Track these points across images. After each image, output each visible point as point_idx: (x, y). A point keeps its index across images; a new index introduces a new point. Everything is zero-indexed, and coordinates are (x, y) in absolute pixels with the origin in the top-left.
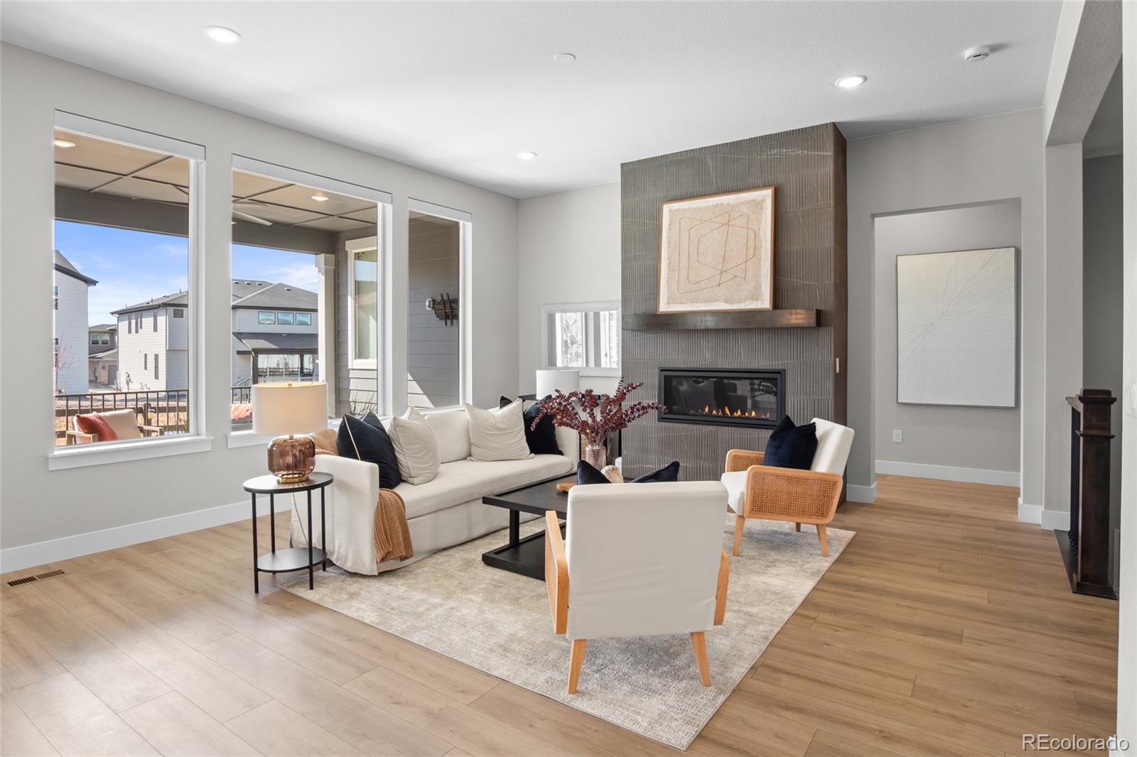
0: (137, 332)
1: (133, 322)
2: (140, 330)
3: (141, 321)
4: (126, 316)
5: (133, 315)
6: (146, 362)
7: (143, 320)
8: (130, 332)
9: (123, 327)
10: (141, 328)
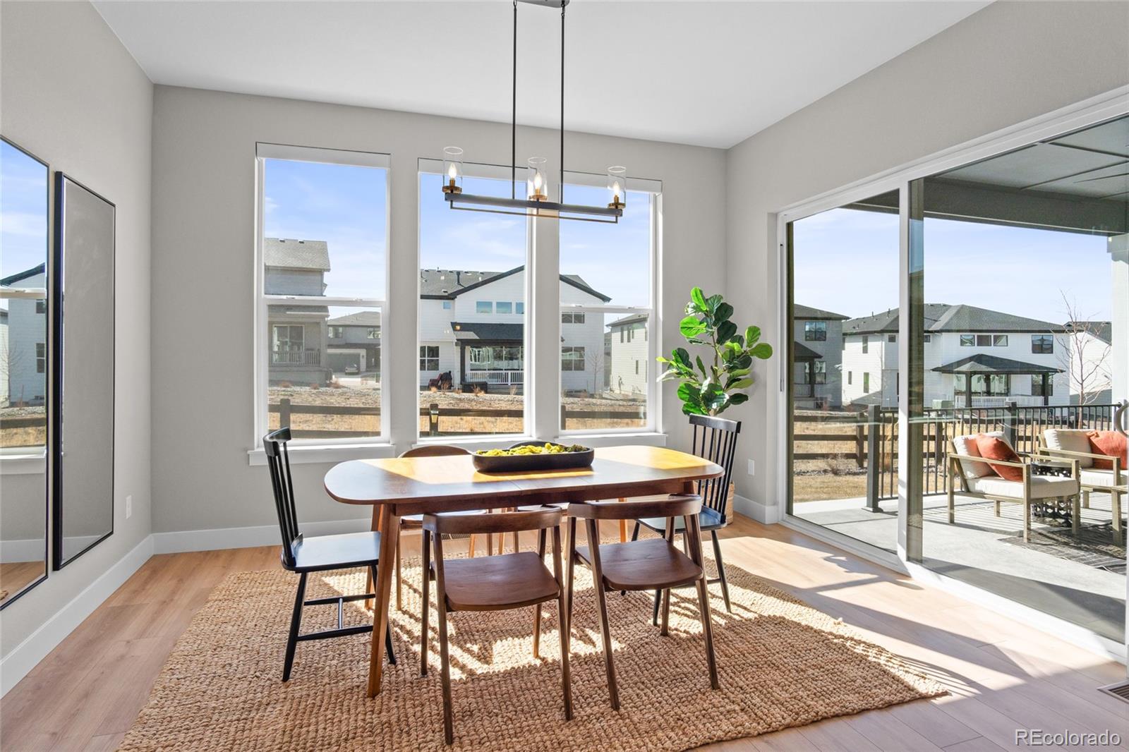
0: (629, 341)
1: (626, 333)
2: (632, 340)
3: (633, 332)
4: (619, 328)
5: (625, 327)
6: (637, 368)
7: (635, 331)
8: (622, 341)
9: (616, 336)
10: (633, 338)
